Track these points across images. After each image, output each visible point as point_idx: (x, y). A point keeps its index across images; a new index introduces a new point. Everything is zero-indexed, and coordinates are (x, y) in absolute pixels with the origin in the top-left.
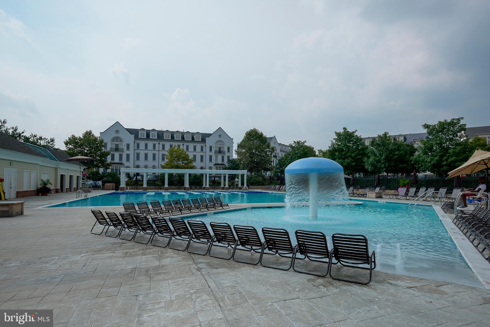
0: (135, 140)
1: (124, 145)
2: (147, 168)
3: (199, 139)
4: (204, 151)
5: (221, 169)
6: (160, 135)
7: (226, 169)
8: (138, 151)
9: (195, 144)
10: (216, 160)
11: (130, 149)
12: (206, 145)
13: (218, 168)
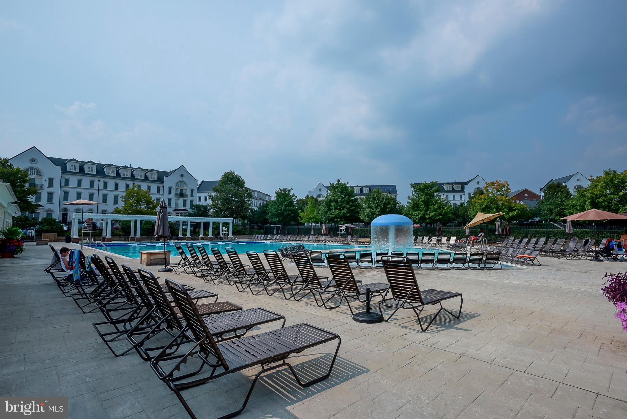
0: (62, 174)
1: (44, 179)
2: (92, 213)
3: (154, 178)
4: (161, 192)
5: (182, 216)
6: (100, 170)
7: (190, 215)
8: (66, 189)
9: (149, 184)
10: (177, 204)
11: (54, 186)
12: (163, 186)
13: (179, 214)
